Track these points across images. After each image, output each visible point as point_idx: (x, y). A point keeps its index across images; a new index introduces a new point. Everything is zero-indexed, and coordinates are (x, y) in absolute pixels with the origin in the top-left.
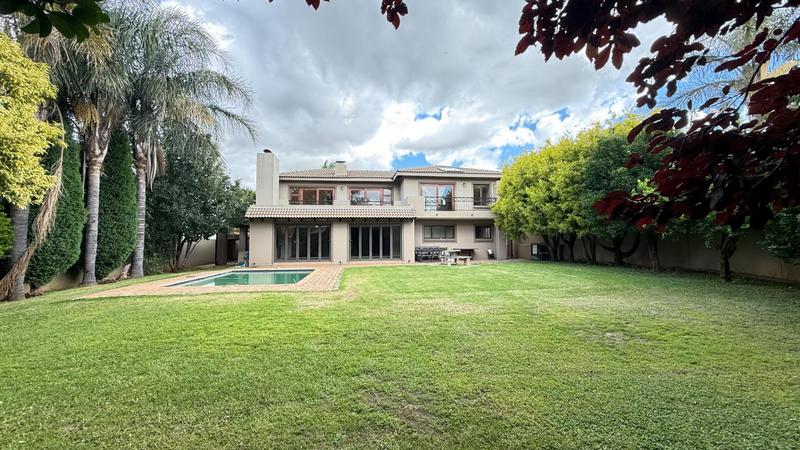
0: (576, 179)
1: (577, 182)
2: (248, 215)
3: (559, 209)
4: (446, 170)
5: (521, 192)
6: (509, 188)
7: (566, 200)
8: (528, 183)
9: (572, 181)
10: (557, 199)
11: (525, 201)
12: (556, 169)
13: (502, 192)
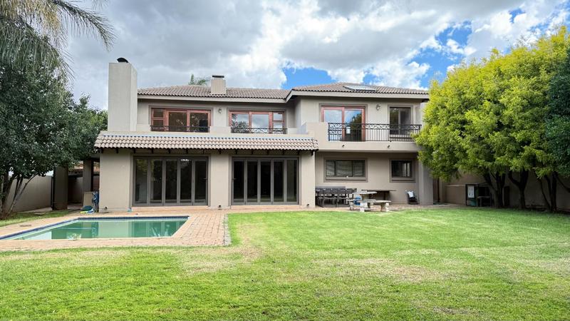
0: (536, 100)
1: (537, 105)
2: (98, 144)
3: (512, 139)
4: (355, 88)
5: (459, 117)
6: (441, 112)
7: (522, 128)
8: (468, 105)
9: (531, 103)
10: (509, 126)
11: (463, 129)
12: (508, 87)
13: (430, 117)
